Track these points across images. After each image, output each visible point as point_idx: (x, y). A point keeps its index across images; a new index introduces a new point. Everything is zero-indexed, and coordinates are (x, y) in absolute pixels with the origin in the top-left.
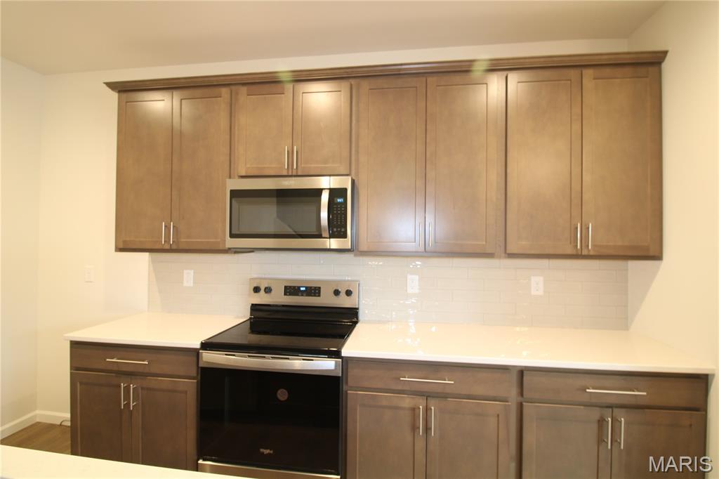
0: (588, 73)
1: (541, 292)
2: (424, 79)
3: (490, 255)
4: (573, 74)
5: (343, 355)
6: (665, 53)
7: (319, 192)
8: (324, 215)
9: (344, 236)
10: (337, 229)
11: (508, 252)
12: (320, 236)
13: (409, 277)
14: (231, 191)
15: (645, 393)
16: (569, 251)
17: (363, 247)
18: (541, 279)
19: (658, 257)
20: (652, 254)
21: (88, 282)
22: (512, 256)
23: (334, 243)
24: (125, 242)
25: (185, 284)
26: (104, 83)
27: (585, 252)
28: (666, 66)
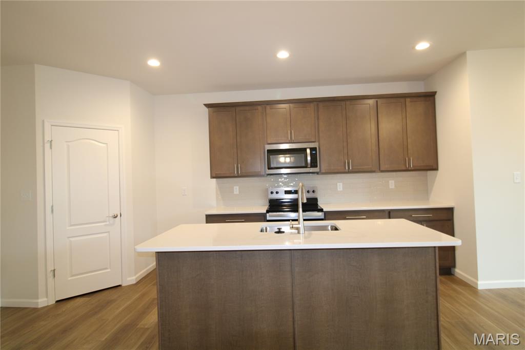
0: (408, 100)
1: (393, 187)
2: (344, 102)
3: (374, 172)
4: (402, 100)
5: (324, 210)
6: (436, 92)
7: (305, 150)
8: (309, 158)
9: (317, 167)
10: (314, 164)
11: (381, 170)
12: (306, 167)
13: (338, 184)
14: (268, 150)
15: (431, 215)
16: (404, 168)
17: (323, 171)
18: (393, 182)
19: (436, 169)
20: (434, 168)
21: (183, 195)
22: (382, 171)
23: (312, 170)
24: (216, 174)
25: (235, 193)
26: (204, 105)
27: (410, 169)
28: (437, 96)
